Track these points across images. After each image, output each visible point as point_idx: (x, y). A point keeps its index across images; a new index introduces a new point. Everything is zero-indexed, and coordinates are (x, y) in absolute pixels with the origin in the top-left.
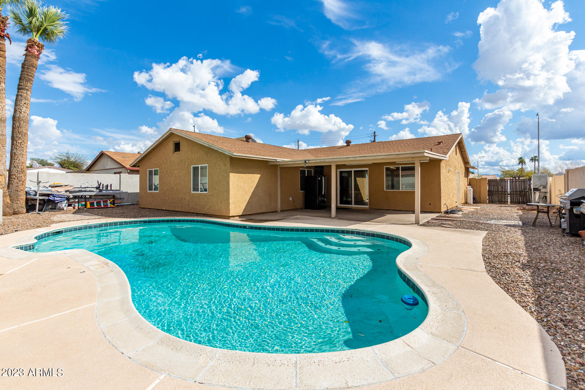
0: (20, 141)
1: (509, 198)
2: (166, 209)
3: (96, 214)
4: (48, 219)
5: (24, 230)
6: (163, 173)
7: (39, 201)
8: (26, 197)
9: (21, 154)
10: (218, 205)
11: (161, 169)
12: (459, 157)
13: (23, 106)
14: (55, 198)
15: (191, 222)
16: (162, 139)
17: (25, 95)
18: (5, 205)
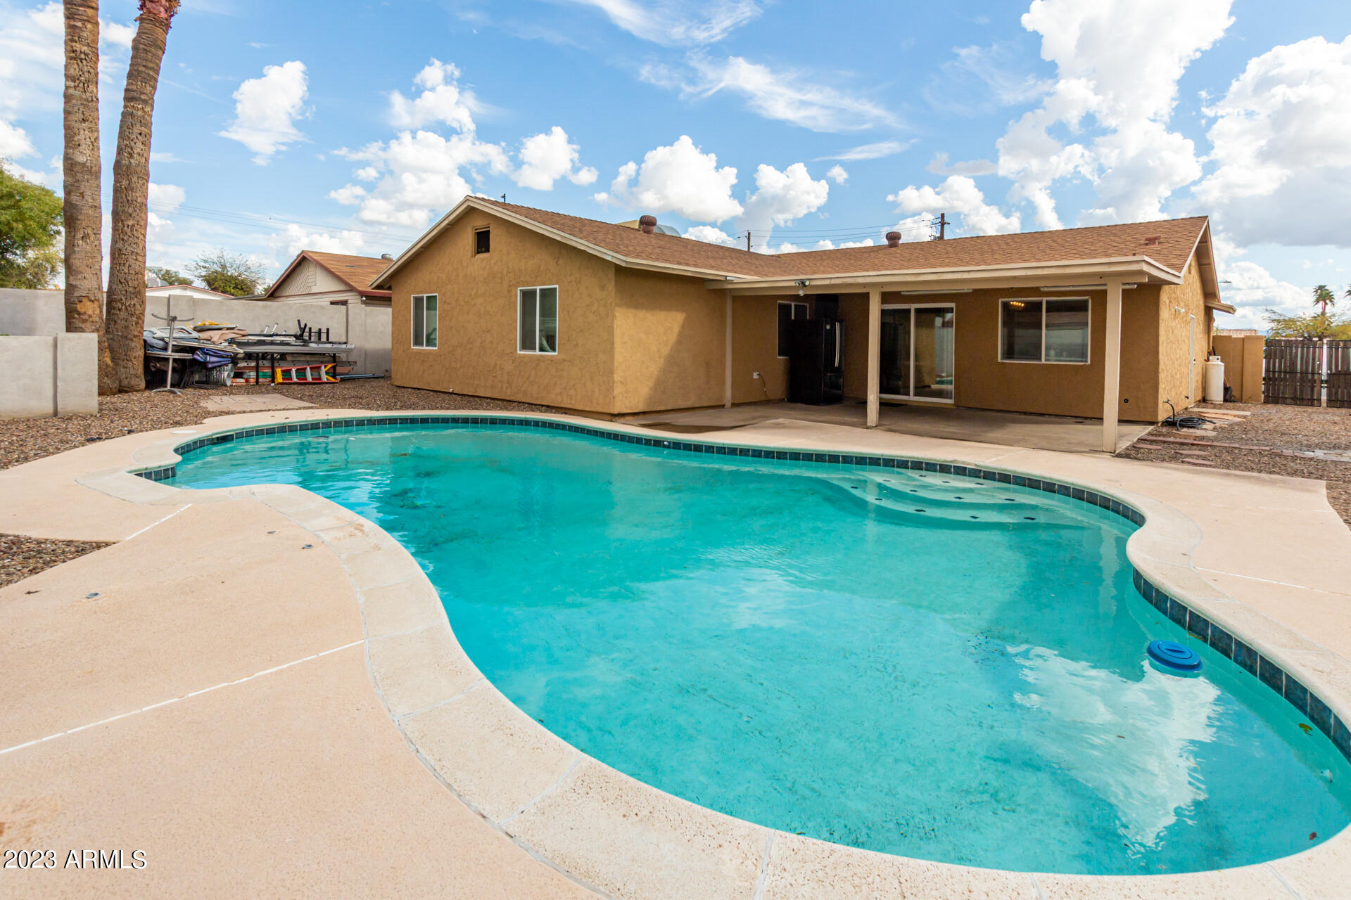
0: (130, 223)
1: (1324, 392)
2: (455, 392)
3: (297, 398)
4: (196, 406)
5: (147, 431)
6: (449, 304)
7: (173, 364)
8: (145, 353)
9: (132, 252)
10: (585, 387)
11: (444, 295)
12: (1195, 280)
13: (135, 140)
14: (208, 357)
15: (522, 424)
16: (446, 222)
17: (140, 113)
18: (103, 371)
